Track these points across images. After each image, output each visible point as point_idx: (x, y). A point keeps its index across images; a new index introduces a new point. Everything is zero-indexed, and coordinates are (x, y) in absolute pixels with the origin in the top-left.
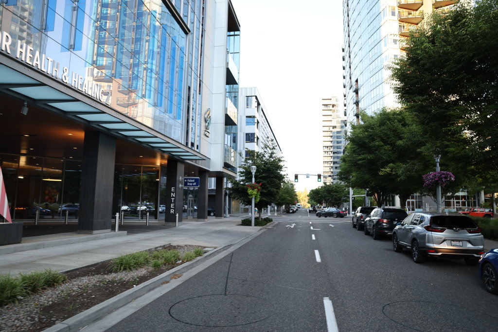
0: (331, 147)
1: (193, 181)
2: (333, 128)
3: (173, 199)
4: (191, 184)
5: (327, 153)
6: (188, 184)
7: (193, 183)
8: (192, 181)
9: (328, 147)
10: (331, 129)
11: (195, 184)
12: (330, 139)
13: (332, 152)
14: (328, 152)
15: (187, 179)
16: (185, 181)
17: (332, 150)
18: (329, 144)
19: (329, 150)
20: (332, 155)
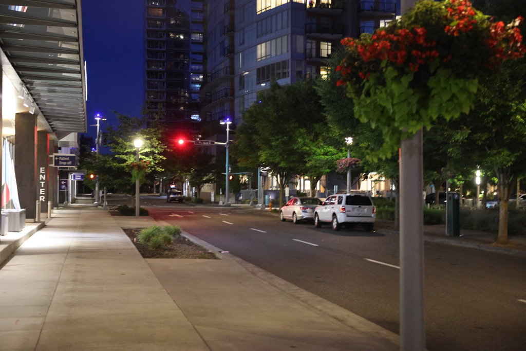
1: (68, 159)
3: (43, 183)
4: (65, 163)
6: (61, 163)
7: (67, 161)
8: (65, 159)
11: (70, 163)
15: (58, 157)
16: (56, 158)
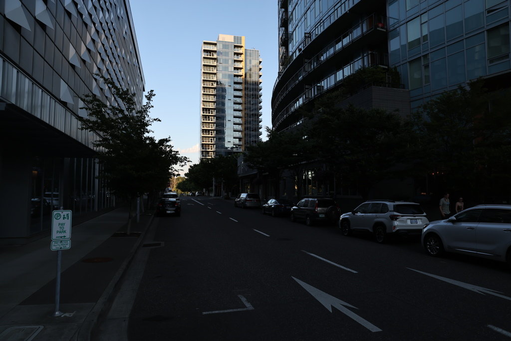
0: (214, 109)
2: (217, 84)
5: (208, 119)
9: (209, 109)
10: (215, 85)
12: (212, 99)
13: (214, 116)
14: (209, 116)
17: (214, 113)
18: (212, 106)
19: (211, 114)
20: (214, 120)
